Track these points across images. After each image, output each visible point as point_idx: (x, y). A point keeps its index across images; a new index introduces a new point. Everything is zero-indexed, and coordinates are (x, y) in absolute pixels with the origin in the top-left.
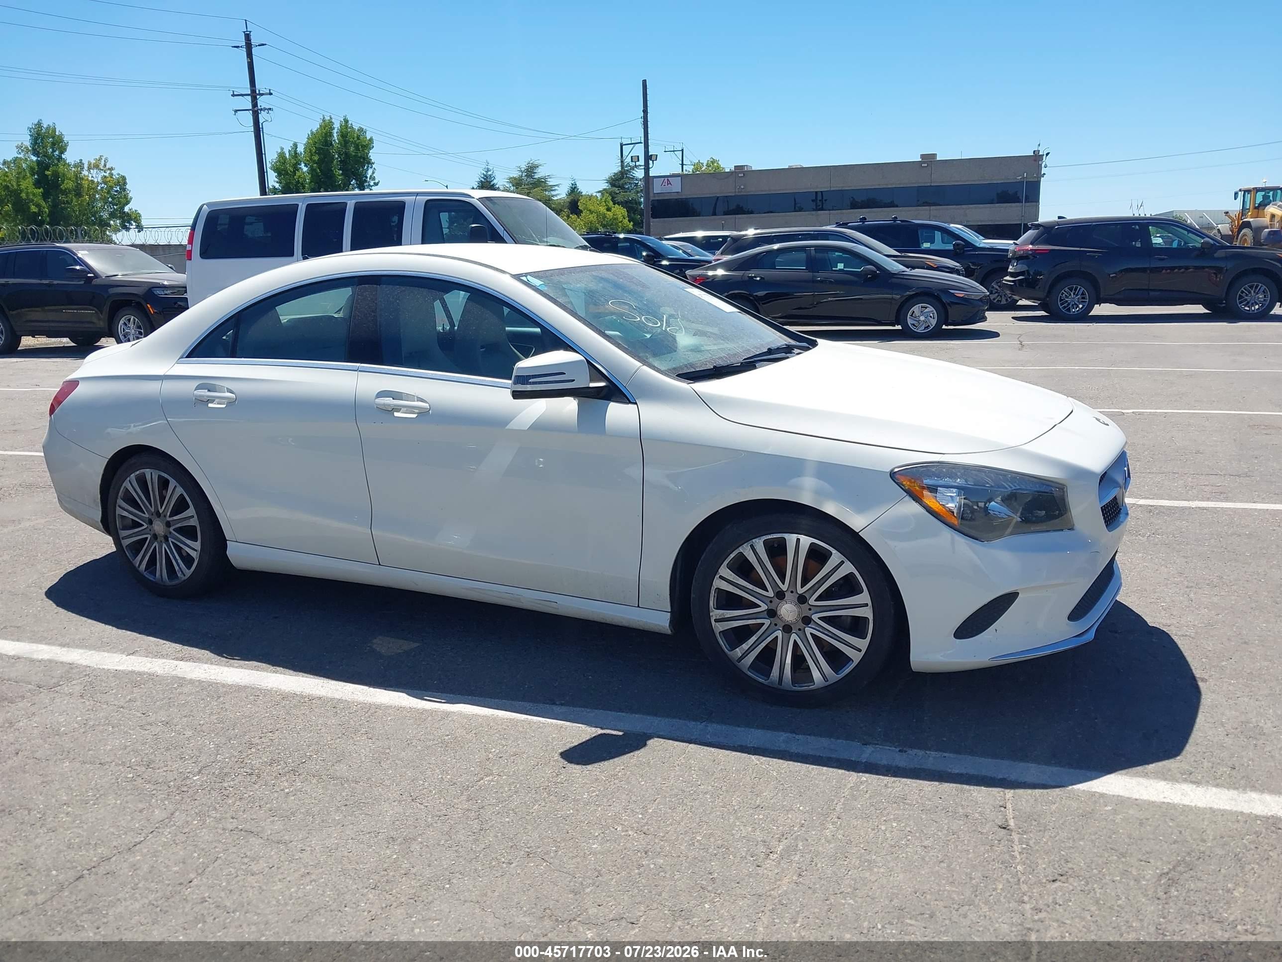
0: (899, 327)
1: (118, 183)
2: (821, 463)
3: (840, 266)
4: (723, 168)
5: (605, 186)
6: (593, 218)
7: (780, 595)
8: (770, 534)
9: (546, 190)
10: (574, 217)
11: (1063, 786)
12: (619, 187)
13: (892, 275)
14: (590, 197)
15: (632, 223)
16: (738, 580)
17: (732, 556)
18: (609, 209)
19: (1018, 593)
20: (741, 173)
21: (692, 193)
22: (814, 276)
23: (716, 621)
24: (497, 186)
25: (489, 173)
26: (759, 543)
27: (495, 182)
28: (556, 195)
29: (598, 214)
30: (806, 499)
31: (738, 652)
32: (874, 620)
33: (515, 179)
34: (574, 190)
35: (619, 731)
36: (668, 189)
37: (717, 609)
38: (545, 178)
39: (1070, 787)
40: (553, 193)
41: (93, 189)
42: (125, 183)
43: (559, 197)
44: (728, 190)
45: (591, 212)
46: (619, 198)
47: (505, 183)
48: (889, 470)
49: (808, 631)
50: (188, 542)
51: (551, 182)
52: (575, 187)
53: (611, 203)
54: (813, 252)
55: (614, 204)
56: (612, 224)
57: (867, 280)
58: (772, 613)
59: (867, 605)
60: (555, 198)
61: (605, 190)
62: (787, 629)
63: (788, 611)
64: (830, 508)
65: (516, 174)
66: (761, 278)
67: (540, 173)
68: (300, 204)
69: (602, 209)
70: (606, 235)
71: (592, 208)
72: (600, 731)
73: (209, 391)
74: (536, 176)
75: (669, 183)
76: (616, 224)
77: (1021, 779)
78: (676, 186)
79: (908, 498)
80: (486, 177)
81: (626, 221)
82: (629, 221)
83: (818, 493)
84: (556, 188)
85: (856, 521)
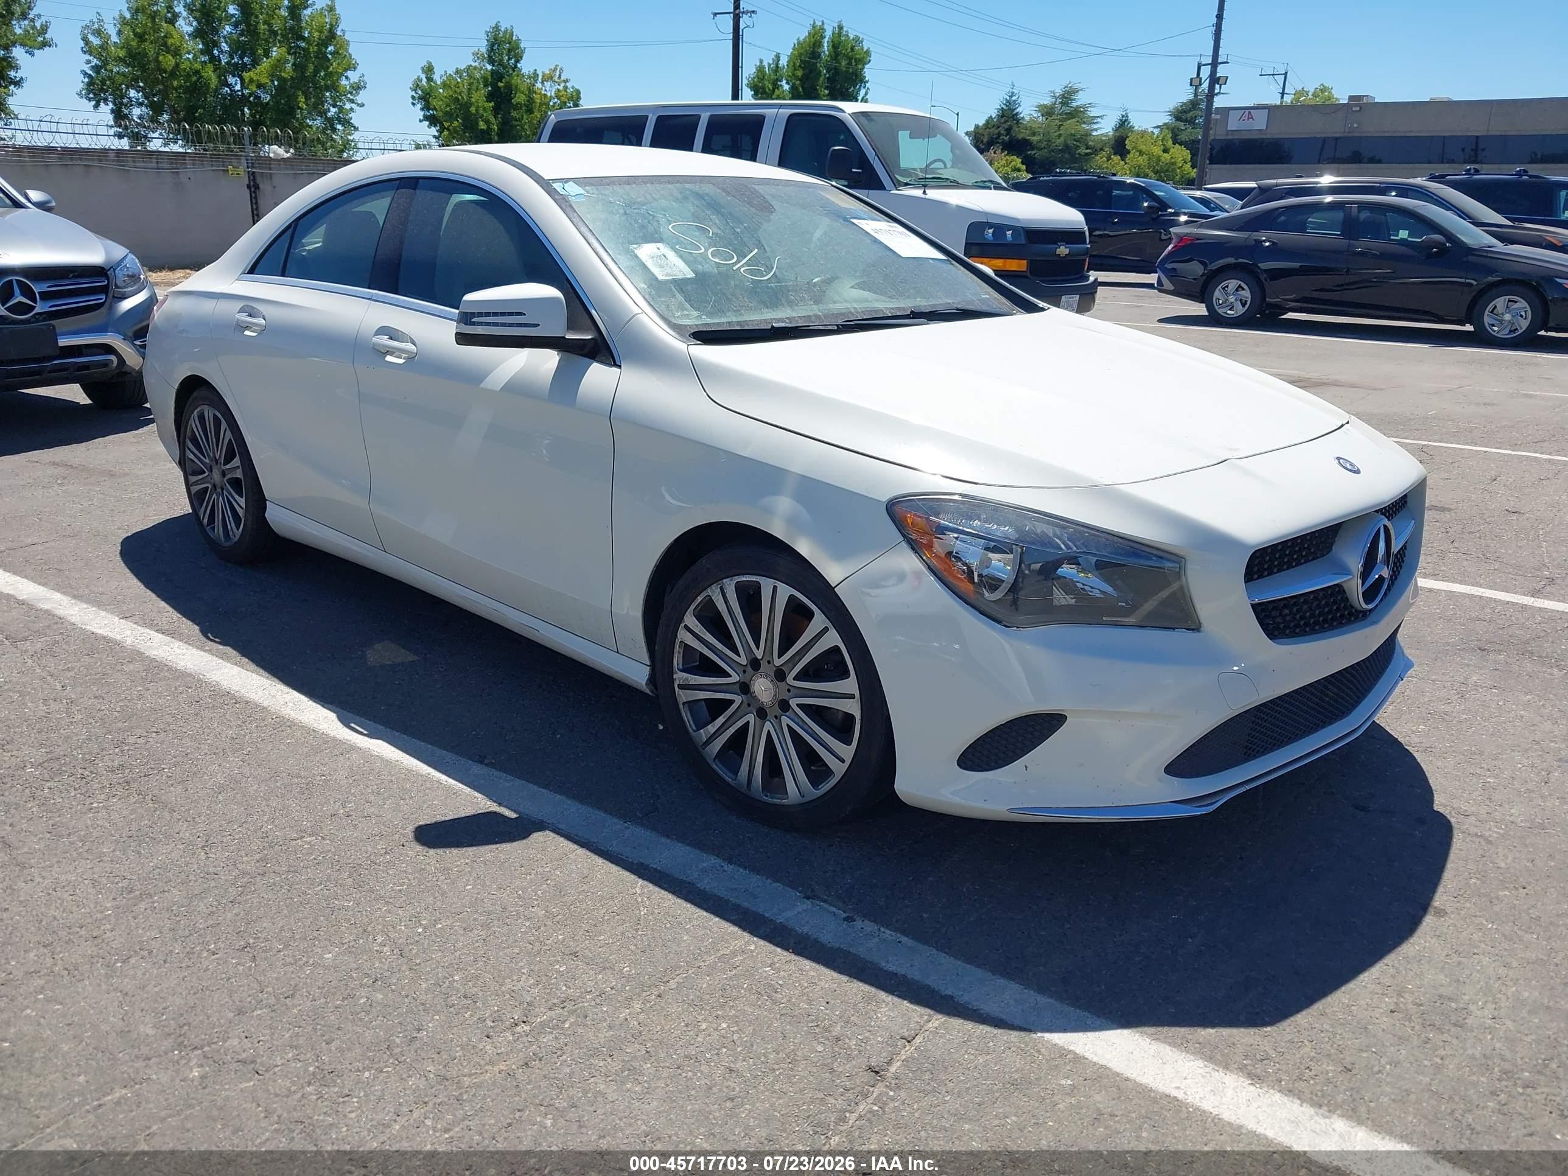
0: (1469, 328)
1: (571, 98)
2: (804, 478)
3: (1403, 234)
4: (1337, 99)
5: (1167, 119)
6: (1142, 160)
7: (755, 664)
8: (743, 574)
9: (1084, 123)
10: (1116, 158)
11: (1030, 1031)
12: (1186, 121)
13: (1470, 251)
14: (1143, 134)
15: (1195, 170)
16: (705, 635)
17: (699, 599)
18: (1166, 151)
19: (1065, 717)
20: (1356, 105)
21: (1282, 131)
22: (1349, 245)
23: (681, 687)
24: (1022, 116)
25: (1014, 98)
26: (730, 586)
27: (1019, 110)
28: (1096, 130)
29: (1150, 156)
30: (778, 530)
31: (704, 734)
32: (862, 719)
33: (1045, 106)
34: (1123, 124)
35: (515, 811)
36: (1246, 125)
37: (682, 671)
38: (1084, 107)
39: (1039, 1034)
40: (1095, 126)
41: (545, 104)
42: (579, 98)
43: (1099, 132)
44: (1334, 129)
45: (1141, 153)
46: (1183, 137)
47: (1032, 112)
48: (885, 497)
49: (785, 720)
50: (236, 497)
51: (1093, 112)
52: (1126, 120)
53: (1170, 142)
54: (1355, 212)
55: (1174, 144)
56: (1167, 171)
57: (1430, 256)
58: (745, 688)
59: (852, 697)
60: (1095, 133)
61: (1165, 124)
62: (762, 714)
63: (763, 688)
64: (804, 548)
65: (1047, 101)
66: (1274, 243)
67: (1080, 100)
68: (650, 116)
69: (1157, 150)
70: (1099, 177)
71: (1143, 148)
72: (494, 807)
73: (250, 315)
74: (1074, 104)
75: (1250, 117)
76: (1174, 170)
77: (975, 1005)
78: (1260, 123)
79: (904, 544)
80: (1009, 103)
81: (1188, 166)
82: (1193, 167)
83: (792, 521)
84: (1099, 120)
85: (833, 572)
